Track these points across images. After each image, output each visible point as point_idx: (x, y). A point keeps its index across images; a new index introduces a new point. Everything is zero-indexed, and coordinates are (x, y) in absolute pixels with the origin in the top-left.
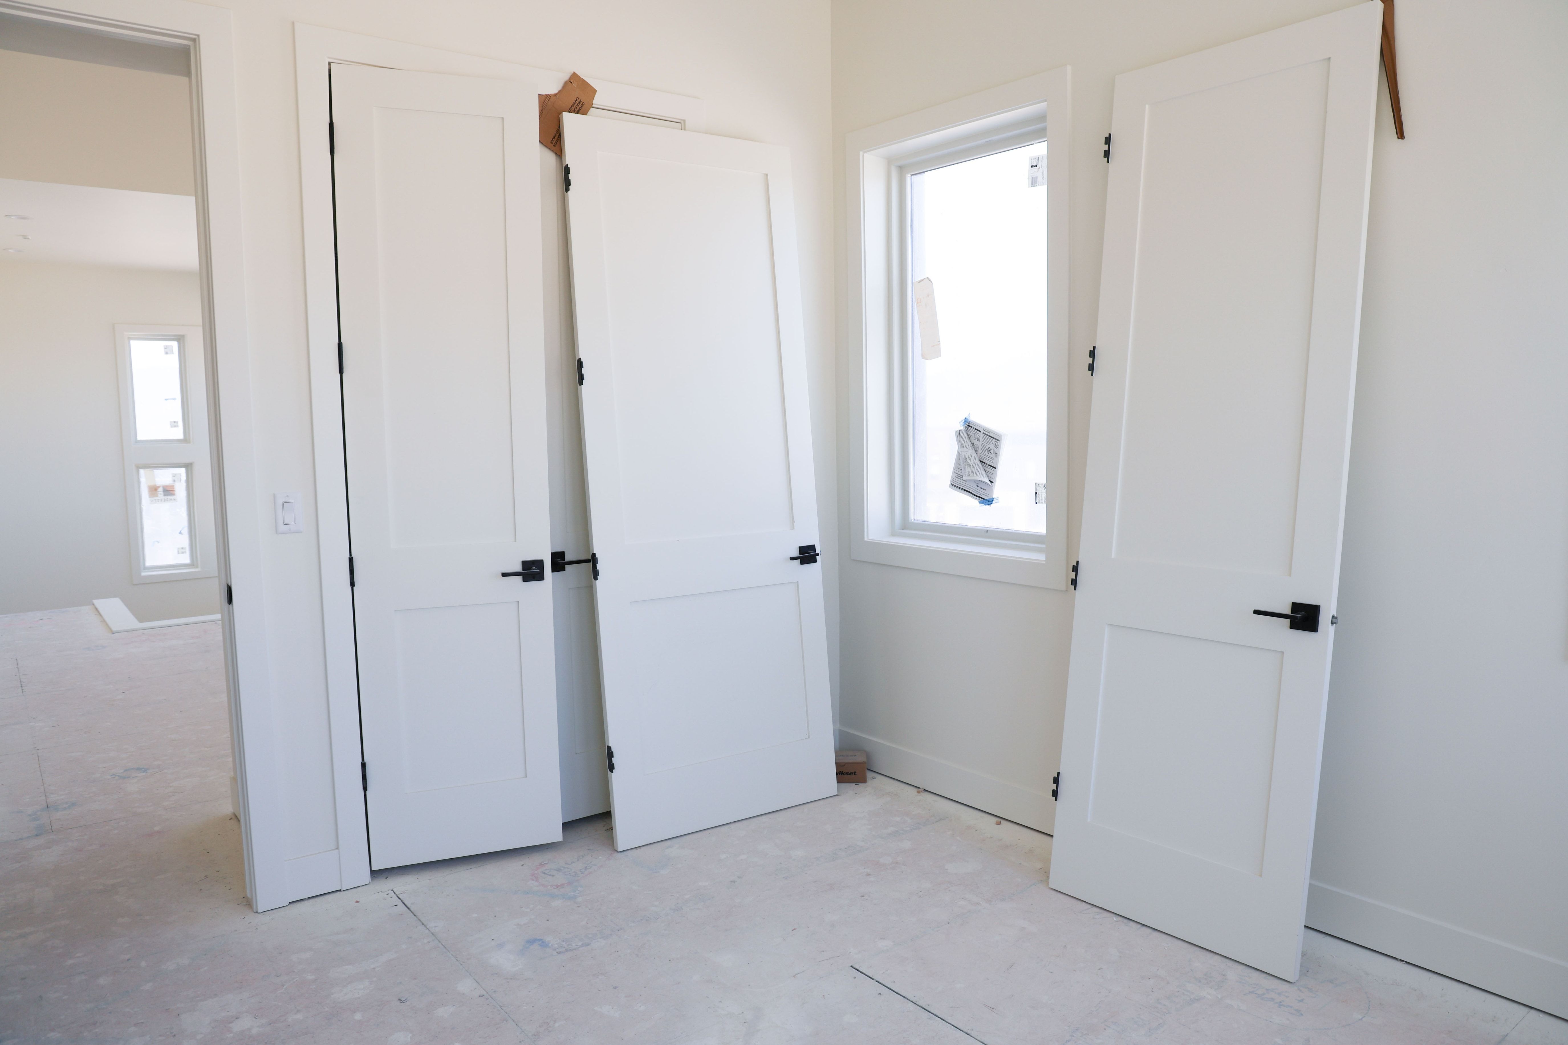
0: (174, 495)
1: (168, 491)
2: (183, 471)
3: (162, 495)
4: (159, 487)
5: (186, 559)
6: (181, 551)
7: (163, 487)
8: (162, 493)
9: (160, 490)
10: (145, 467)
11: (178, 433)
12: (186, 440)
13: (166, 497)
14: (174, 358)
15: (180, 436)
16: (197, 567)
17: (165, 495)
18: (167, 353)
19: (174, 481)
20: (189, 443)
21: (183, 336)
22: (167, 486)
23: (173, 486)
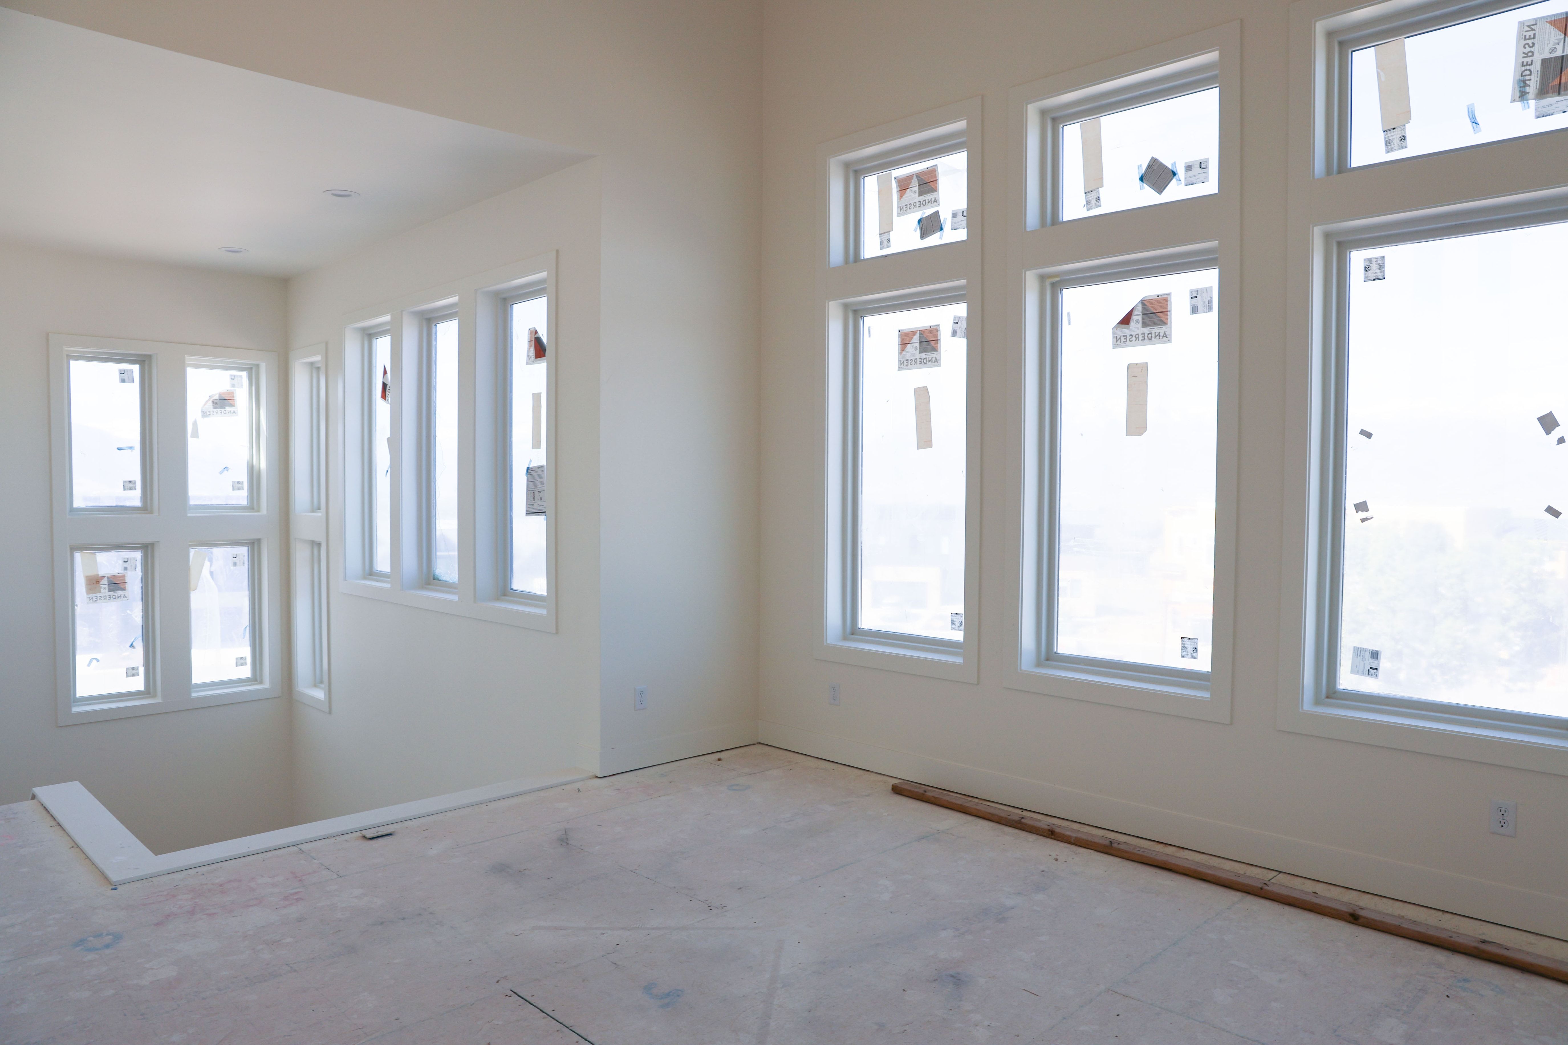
0: (124, 589)
1: (116, 584)
2: (137, 555)
3: (107, 590)
4: (102, 578)
5: (138, 684)
6: (132, 672)
7: (109, 578)
8: (106, 586)
9: (105, 582)
10: (83, 548)
11: (134, 498)
12: (146, 507)
13: (112, 593)
14: (133, 390)
15: (137, 503)
16: (155, 696)
17: (110, 591)
18: (123, 381)
19: (126, 569)
20: (151, 512)
21: (149, 357)
22: (114, 577)
23: (124, 576)
